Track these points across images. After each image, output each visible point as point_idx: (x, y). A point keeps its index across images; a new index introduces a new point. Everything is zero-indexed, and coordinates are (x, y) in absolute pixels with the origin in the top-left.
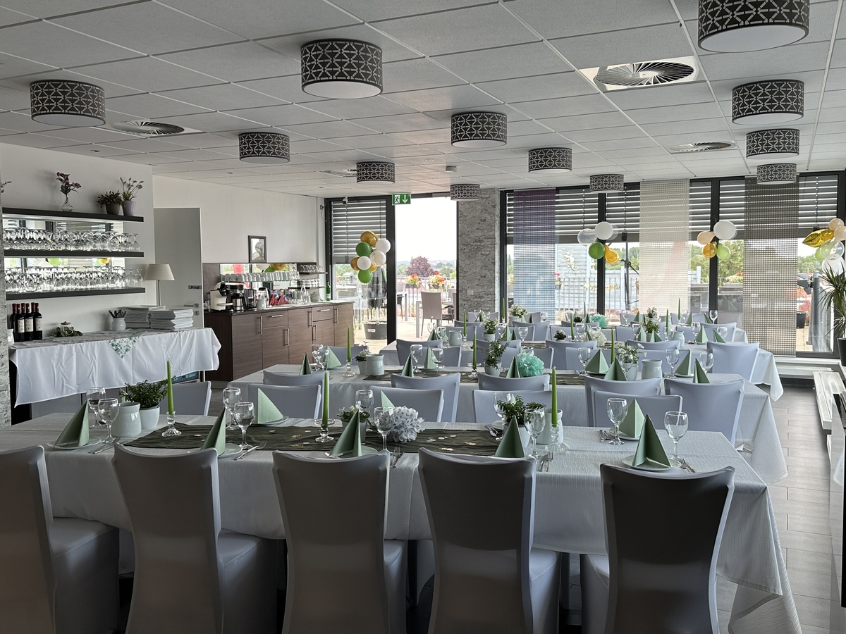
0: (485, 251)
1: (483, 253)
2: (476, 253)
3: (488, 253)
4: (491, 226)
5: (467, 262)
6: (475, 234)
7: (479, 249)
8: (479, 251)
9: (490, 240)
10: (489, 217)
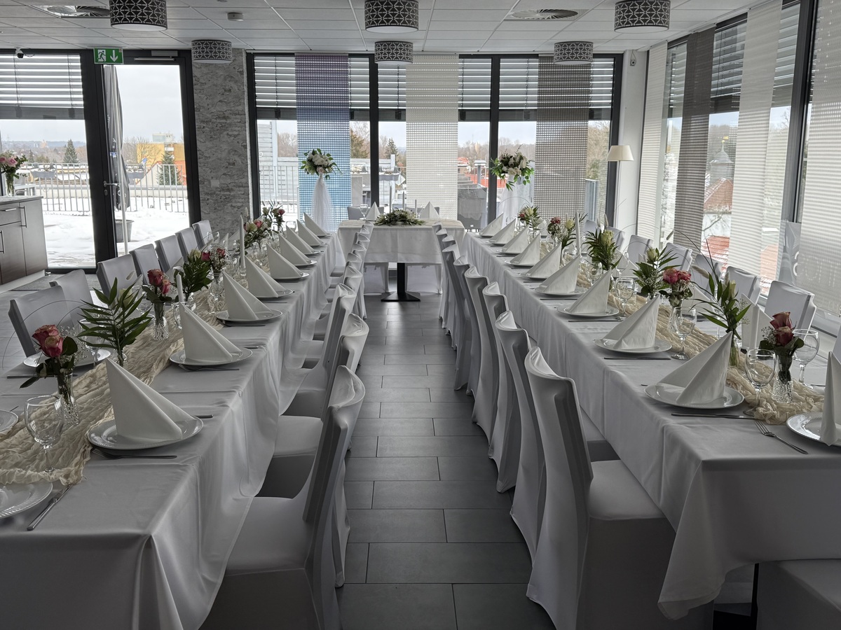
0: (232, 131)
1: (230, 133)
2: (220, 133)
3: (236, 133)
4: (240, 98)
5: (209, 144)
6: (218, 108)
7: (224, 128)
8: (225, 130)
9: (238, 116)
10: (235, 87)
